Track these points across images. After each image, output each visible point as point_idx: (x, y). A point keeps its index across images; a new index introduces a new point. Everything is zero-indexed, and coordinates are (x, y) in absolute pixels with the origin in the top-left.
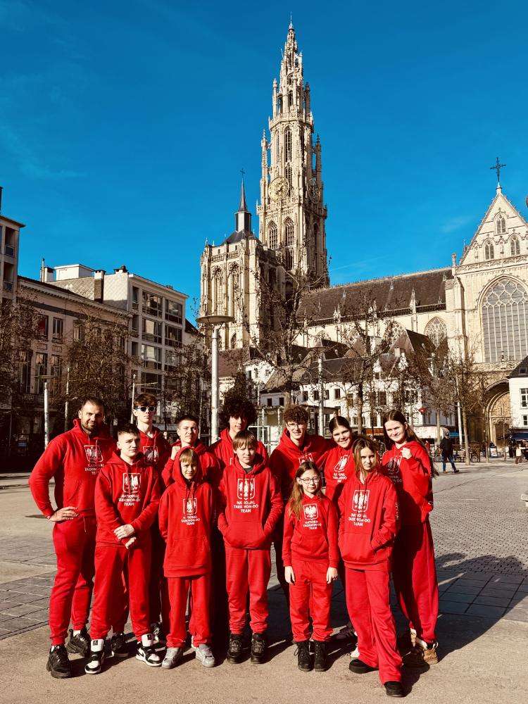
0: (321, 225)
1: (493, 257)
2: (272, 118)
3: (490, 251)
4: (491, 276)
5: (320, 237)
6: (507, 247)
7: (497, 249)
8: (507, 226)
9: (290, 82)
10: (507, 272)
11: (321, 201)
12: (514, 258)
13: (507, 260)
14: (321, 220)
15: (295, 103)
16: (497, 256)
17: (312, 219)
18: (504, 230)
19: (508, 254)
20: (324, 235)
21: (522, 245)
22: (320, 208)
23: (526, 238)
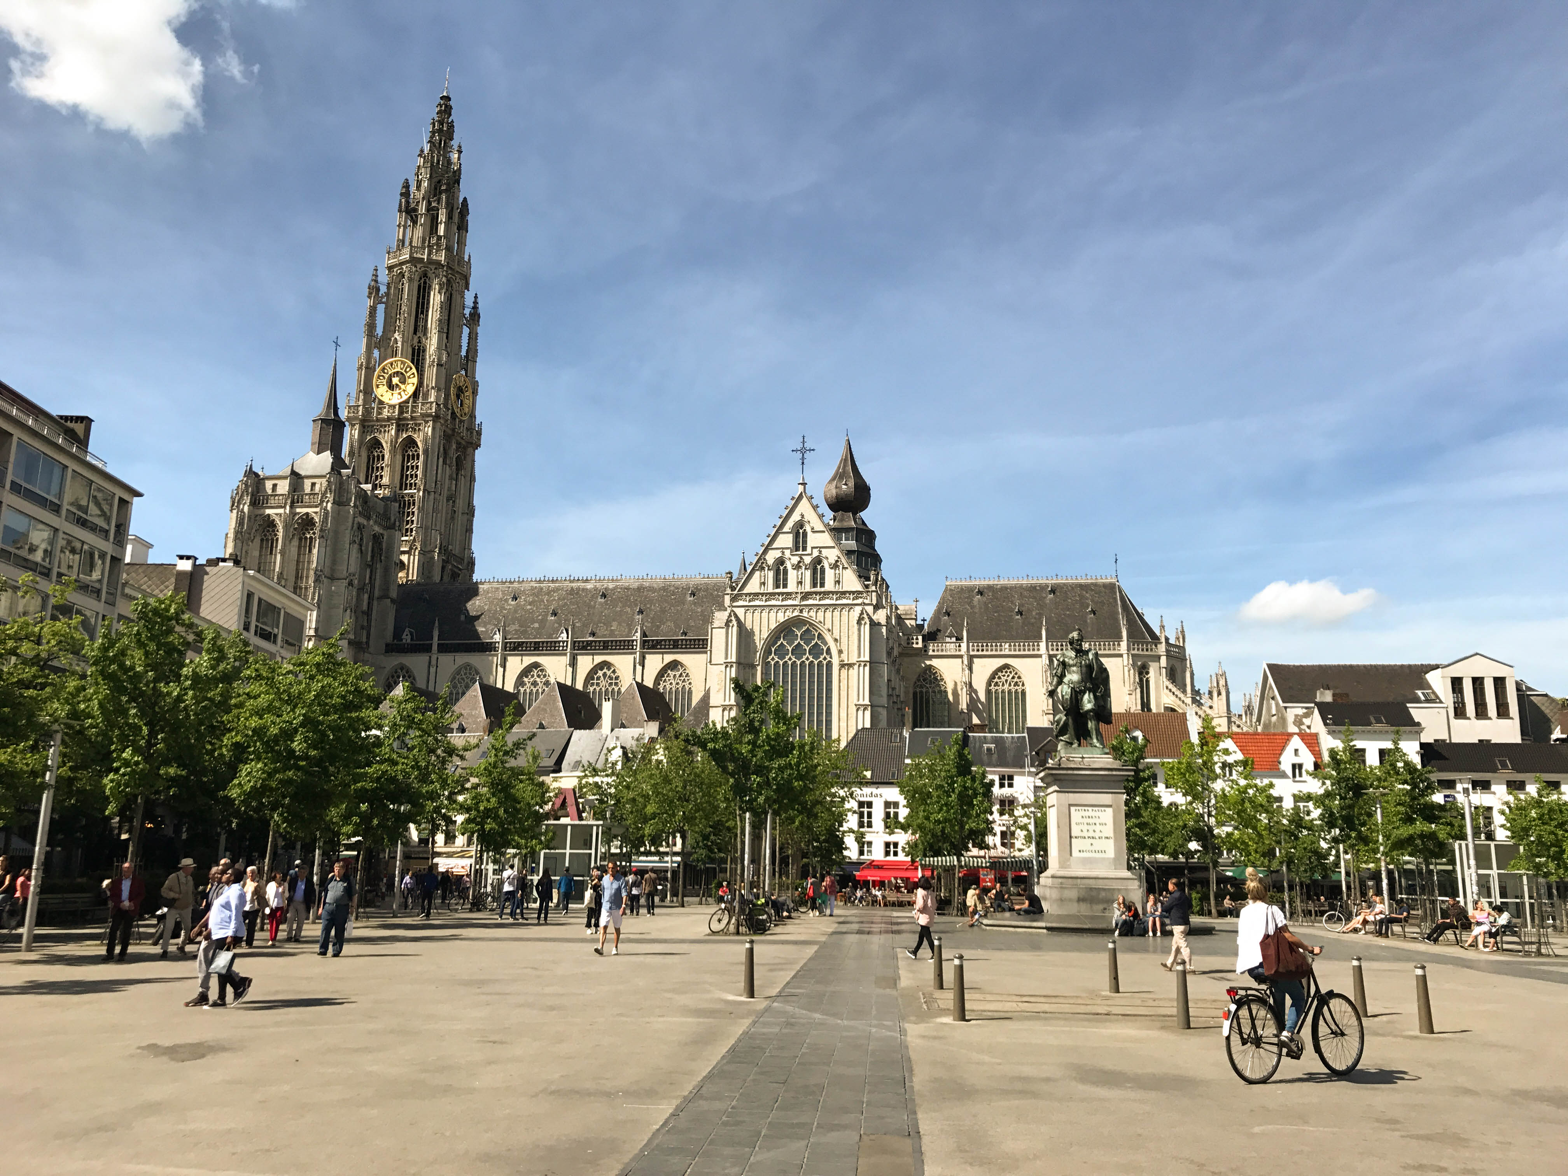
0: (469, 458)
1: (785, 586)
3: (780, 578)
4: (782, 617)
5: (462, 481)
6: (807, 575)
7: (792, 575)
8: (809, 544)
9: (435, 191)
10: (805, 614)
11: (473, 416)
12: (816, 593)
13: (806, 596)
14: (470, 450)
15: (441, 232)
16: (792, 587)
17: (454, 446)
18: (804, 549)
19: (807, 586)
20: (472, 479)
21: (830, 575)
22: (470, 429)
23: (835, 566)
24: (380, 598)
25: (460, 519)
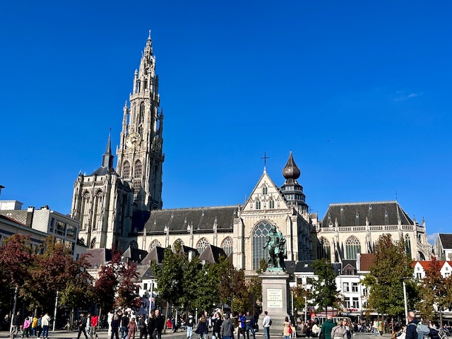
0: (160, 166)
1: (260, 208)
2: (132, 94)
3: (258, 205)
4: (258, 219)
5: (158, 174)
6: (268, 204)
7: (262, 204)
8: (268, 192)
9: (146, 73)
10: (267, 218)
11: (161, 151)
12: (271, 210)
13: (267, 211)
14: (160, 163)
15: (148, 87)
16: (262, 208)
17: (154, 162)
18: (266, 194)
19: (268, 208)
20: (162, 173)
21: (276, 203)
22: (160, 156)
23: (277, 200)
24: (126, 217)
25: (158, 187)
